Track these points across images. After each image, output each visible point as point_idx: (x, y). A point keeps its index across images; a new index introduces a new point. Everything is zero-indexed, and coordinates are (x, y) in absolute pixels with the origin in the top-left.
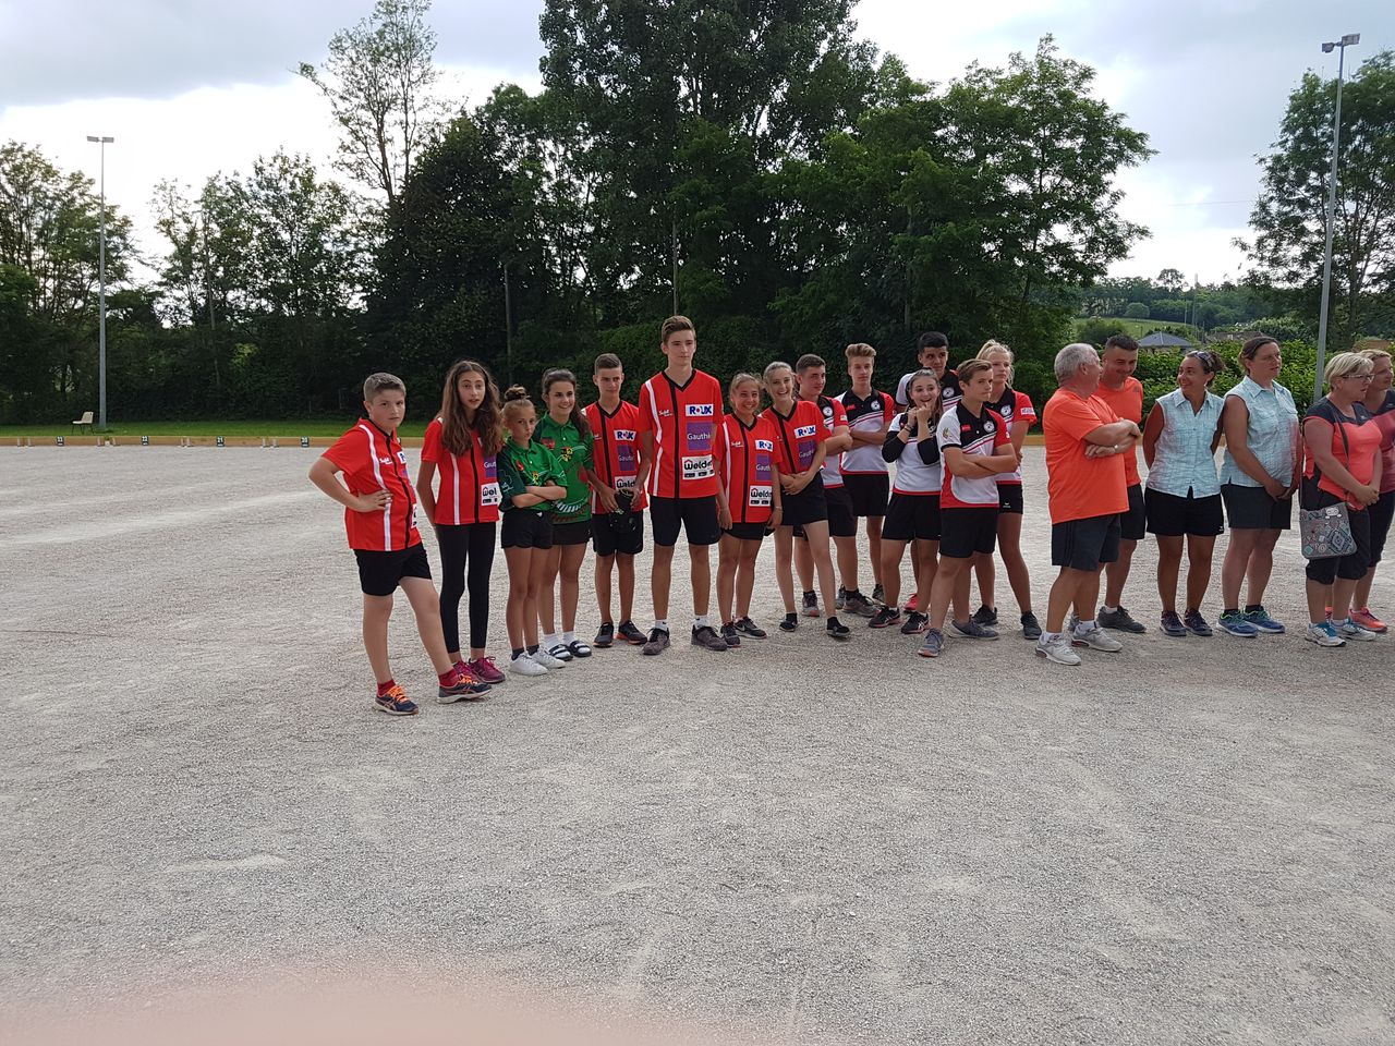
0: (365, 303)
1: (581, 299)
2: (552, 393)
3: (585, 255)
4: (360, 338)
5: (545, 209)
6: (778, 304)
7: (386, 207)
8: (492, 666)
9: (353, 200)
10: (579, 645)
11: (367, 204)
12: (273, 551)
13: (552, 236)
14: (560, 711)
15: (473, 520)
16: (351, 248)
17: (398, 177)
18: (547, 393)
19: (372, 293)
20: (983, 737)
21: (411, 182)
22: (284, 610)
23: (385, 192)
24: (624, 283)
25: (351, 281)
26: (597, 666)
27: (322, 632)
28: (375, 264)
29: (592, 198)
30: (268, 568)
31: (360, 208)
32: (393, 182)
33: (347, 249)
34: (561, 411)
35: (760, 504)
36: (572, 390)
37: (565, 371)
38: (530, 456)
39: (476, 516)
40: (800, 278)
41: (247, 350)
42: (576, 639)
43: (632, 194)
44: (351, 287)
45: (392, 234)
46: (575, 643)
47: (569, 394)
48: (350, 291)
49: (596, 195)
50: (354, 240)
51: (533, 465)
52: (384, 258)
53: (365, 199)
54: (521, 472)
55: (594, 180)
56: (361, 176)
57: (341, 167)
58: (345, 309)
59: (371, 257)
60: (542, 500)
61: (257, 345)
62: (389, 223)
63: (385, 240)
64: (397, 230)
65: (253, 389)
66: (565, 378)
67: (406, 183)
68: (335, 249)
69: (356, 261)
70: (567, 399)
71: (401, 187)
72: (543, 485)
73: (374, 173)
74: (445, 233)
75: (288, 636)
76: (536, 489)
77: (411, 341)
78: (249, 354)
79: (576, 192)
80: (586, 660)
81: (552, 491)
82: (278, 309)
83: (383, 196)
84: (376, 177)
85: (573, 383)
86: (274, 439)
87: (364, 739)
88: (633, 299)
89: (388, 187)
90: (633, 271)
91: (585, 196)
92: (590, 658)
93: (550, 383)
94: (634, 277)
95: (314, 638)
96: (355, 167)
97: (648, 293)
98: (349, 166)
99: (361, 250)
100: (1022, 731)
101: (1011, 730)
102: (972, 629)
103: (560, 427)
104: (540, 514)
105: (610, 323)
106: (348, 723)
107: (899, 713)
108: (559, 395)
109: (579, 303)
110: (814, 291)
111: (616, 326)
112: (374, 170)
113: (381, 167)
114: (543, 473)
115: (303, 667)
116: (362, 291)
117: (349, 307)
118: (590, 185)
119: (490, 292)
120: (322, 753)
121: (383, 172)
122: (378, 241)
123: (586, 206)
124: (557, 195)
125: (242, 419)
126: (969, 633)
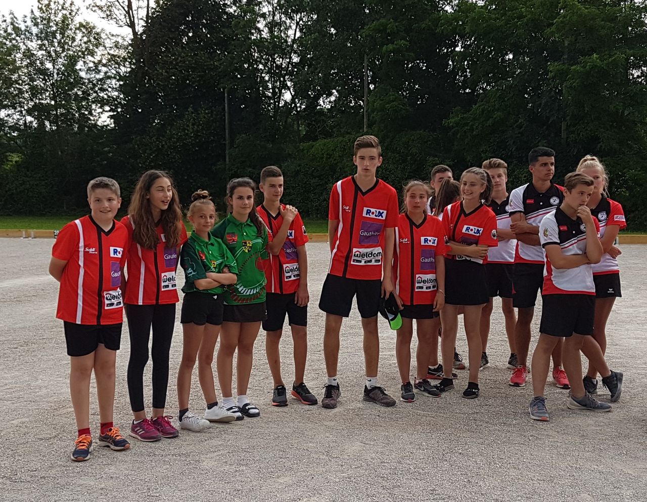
0: (112, 121)
1: (287, 117)
2: (235, 197)
3: (291, 80)
4: (106, 149)
5: (260, 43)
6: (452, 121)
7: (130, 42)
8: (169, 423)
9: (103, 36)
10: (249, 407)
11: (114, 39)
12: (17, 324)
13: (265, 65)
14: (226, 462)
15: (154, 302)
16: (101, 76)
17: (141, 17)
18: (231, 196)
19: (118, 112)
20: (582, 495)
21: (151, 21)
22: (17, 373)
23: (130, 30)
24: (325, 103)
25: (102, 103)
26: (263, 425)
27: (44, 391)
28: (121, 89)
29: (298, 34)
30: (10, 337)
31: (108, 43)
32: (136, 21)
33: (98, 77)
34: (242, 211)
35: (424, 290)
36: (252, 194)
37: (247, 179)
38: (210, 247)
39: (157, 299)
40: (472, 99)
41: (15, 158)
42: (248, 402)
43: (333, 31)
44: (101, 107)
45: (134, 64)
46: (247, 405)
47: (249, 197)
48: (100, 110)
49: (301, 31)
50: (104, 69)
51: (212, 254)
52: (129, 84)
53: (113, 35)
54: (202, 260)
55: (301, 19)
56: (109, 16)
57: (94, 9)
58: (95, 125)
59: (118, 84)
60: (218, 285)
61: (24, 154)
62: (132, 55)
63: (129, 70)
64: (138, 61)
65: (18, 190)
66: (248, 184)
67: (147, 22)
68: (88, 76)
69: (105, 86)
70: (247, 202)
71: (143, 26)
72: (219, 272)
73: (120, 14)
74: (177, 64)
75: (16, 394)
76: (214, 275)
77: (147, 151)
78: (16, 162)
79: (287, 29)
80: (255, 419)
81: (227, 277)
82: (41, 125)
83: (127, 33)
84: (122, 17)
85: (253, 189)
86: (32, 232)
87: (62, 481)
88: (330, 118)
89: (132, 25)
90: (331, 94)
91: (293, 33)
92: (258, 418)
93: (233, 189)
94: (333, 99)
95: (37, 396)
96: (104, 9)
97: (343, 112)
98: (100, 8)
99: (109, 78)
100: (617, 491)
101: (608, 490)
102: (588, 402)
103: (241, 224)
104: (215, 297)
105: (311, 136)
106: (52, 467)
107: (513, 473)
108: (241, 198)
109: (286, 122)
110: (483, 111)
111: (315, 139)
112: (120, 12)
113: (127, 9)
114: (219, 262)
115: (24, 420)
116: (110, 111)
117: (99, 123)
118: (298, 23)
119: (212, 112)
120: (26, 491)
121: (128, 13)
122: (123, 70)
123: (294, 41)
124: (271, 31)
125: (9, 215)
126: (585, 406)
